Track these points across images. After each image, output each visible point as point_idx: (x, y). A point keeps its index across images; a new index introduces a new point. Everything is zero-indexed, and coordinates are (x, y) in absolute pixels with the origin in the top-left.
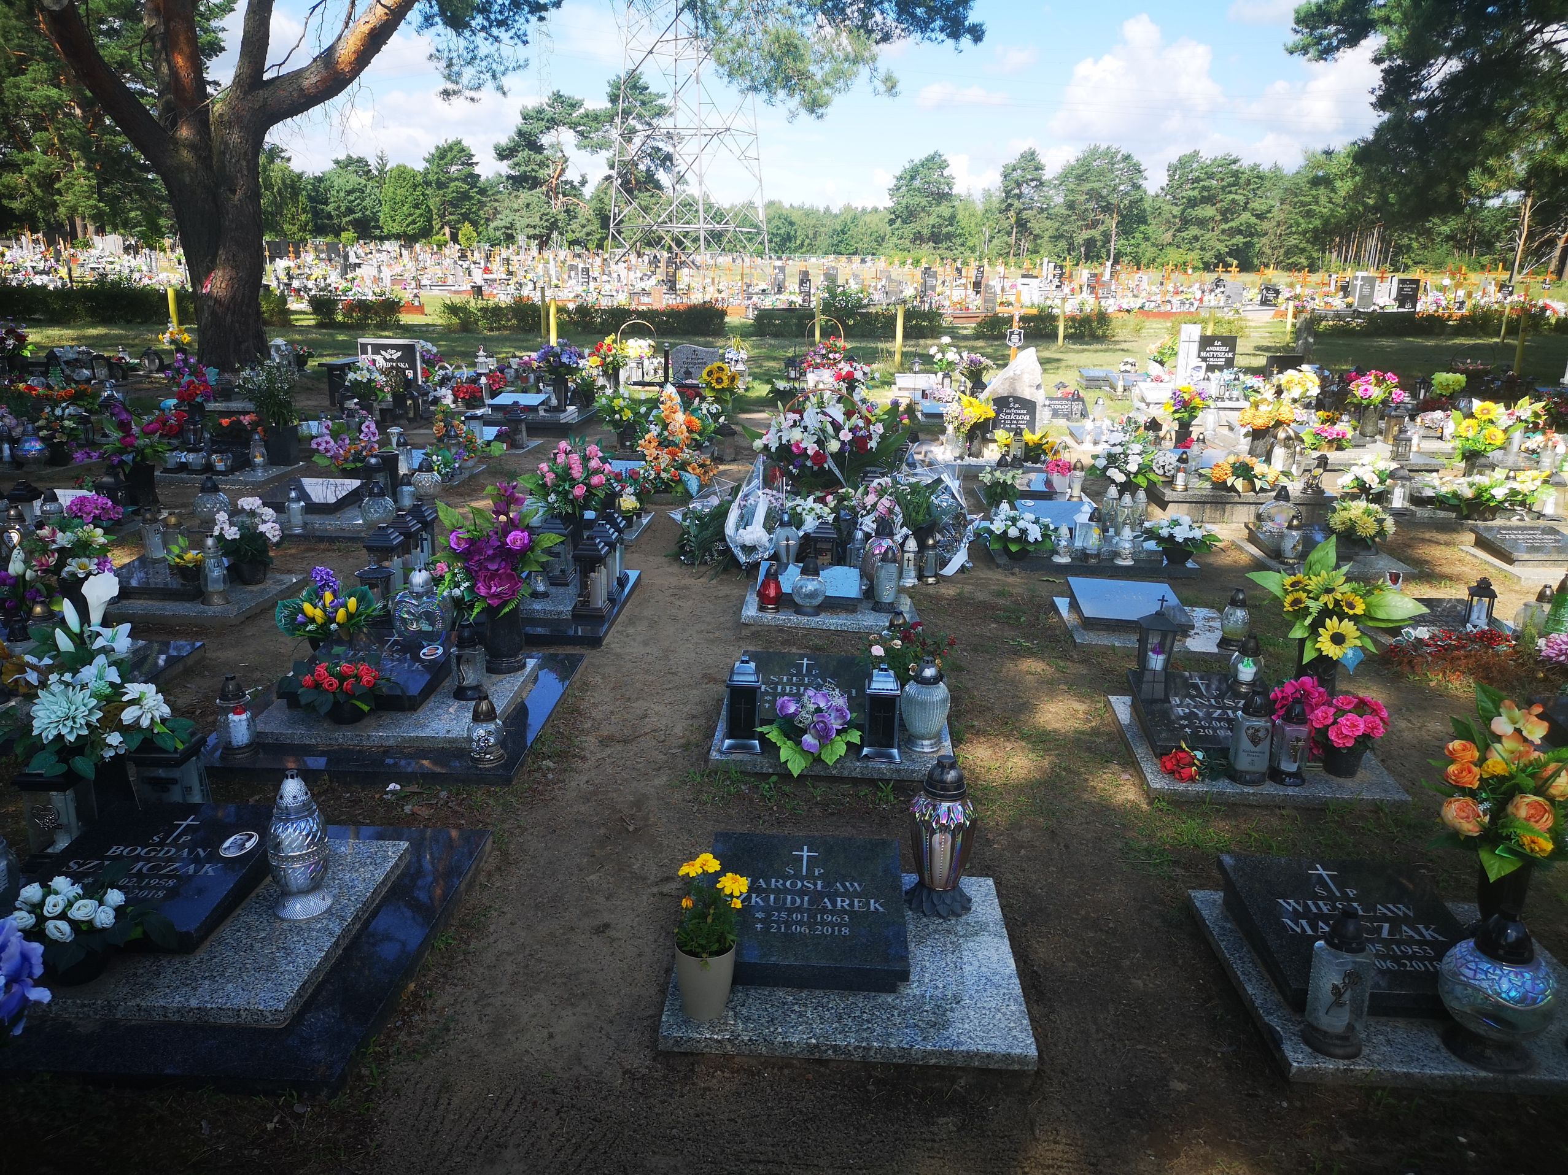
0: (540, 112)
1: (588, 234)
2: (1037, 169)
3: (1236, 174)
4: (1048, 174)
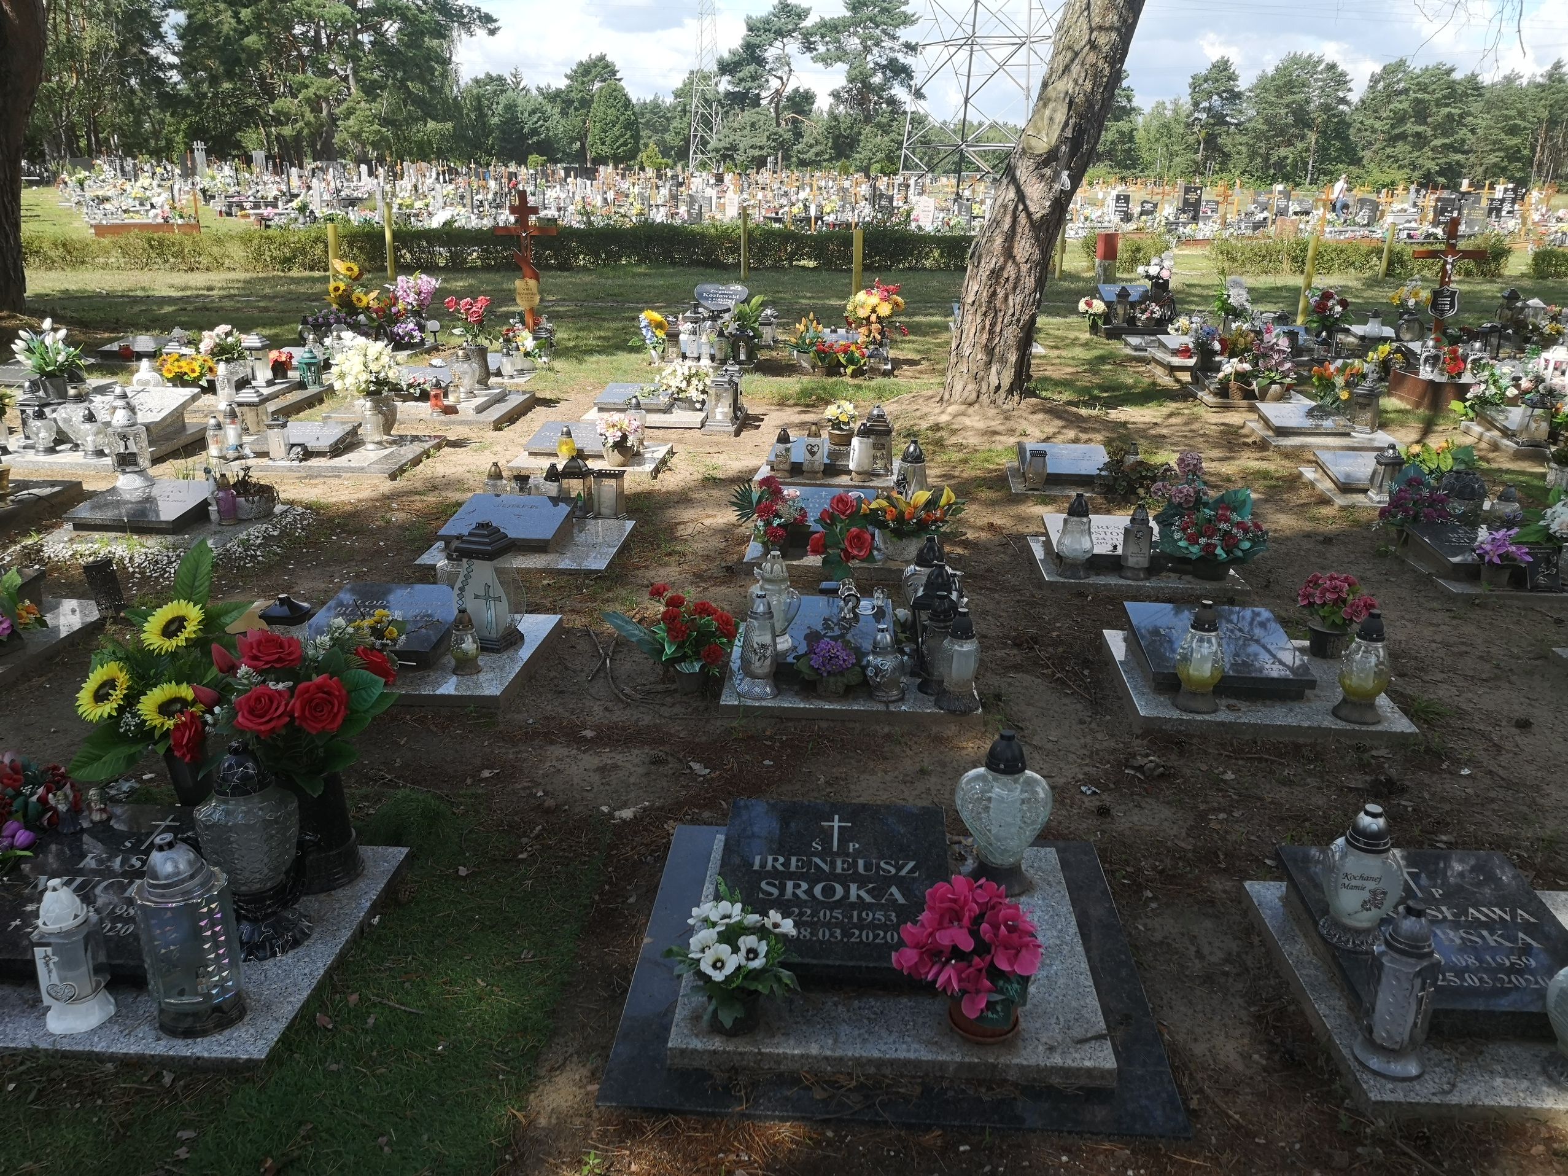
0: (767, 22)
1: (817, 154)
2: (1230, 79)
3: (1452, 86)
4: (1243, 84)
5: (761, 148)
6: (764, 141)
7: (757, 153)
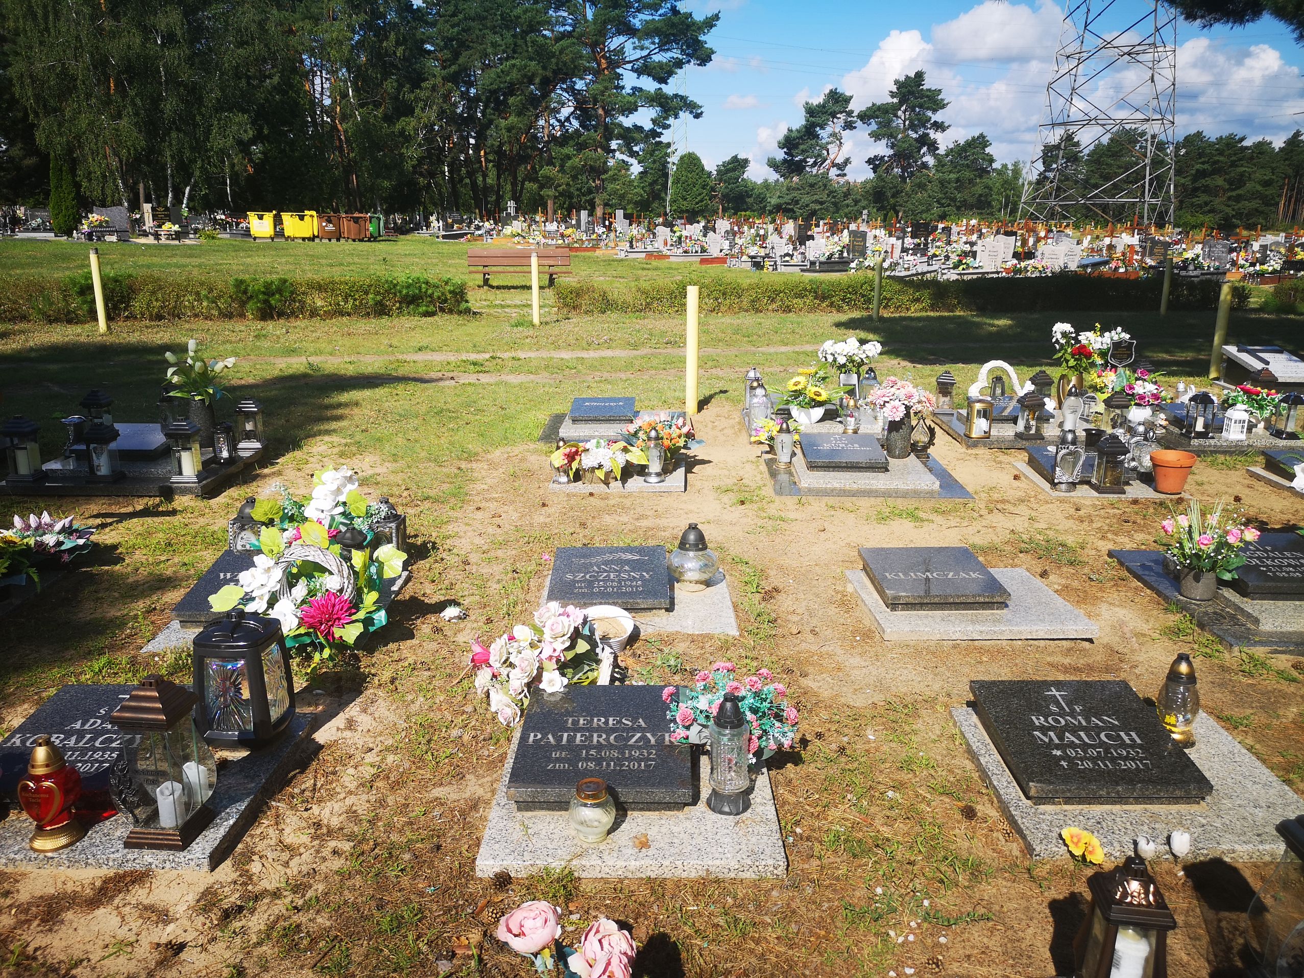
5: (822, 203)
6: (825, 198)
7: (818, 207)
